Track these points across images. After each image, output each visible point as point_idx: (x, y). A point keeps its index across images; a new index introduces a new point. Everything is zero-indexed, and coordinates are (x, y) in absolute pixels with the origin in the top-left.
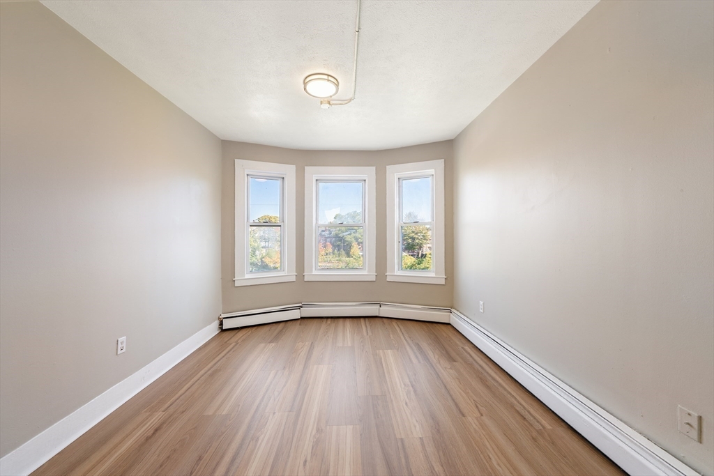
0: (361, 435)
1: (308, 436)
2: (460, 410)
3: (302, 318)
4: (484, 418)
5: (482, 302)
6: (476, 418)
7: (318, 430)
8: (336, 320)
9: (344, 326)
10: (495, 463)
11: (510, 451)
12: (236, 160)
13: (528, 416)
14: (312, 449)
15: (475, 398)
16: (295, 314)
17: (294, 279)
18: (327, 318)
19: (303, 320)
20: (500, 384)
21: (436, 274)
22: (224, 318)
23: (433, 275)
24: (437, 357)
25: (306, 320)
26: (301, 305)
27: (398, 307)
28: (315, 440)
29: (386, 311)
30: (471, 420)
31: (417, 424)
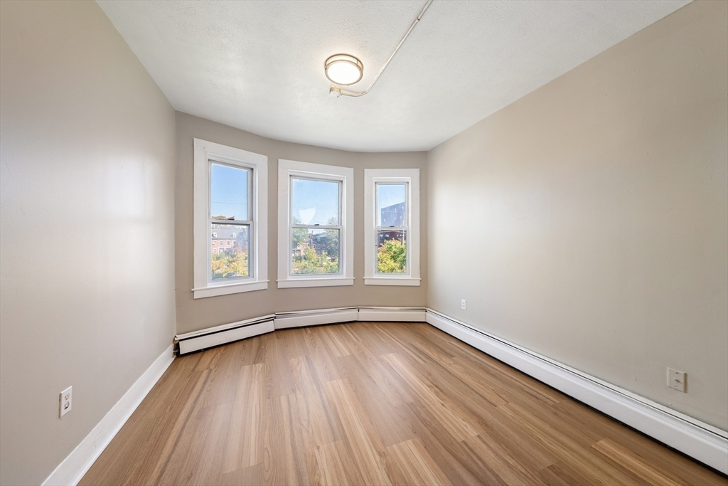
0: (425, 447)
1: (374, 463)
2: (489, 402)
3: (276, 330)
4: (510, 404)
5: (463, 301)
6: (505, 405)
7: (380, 454)
8: (316, 328)
9: (329, 335)
10: (546, 443)
11: (547, 428)
12: (195, 139)
13: (538, 395)
14: (389, 479)
15: (493, 388)
16: (269, 327)
17: (265, 286)
18: (305, 327)
19: (278, 333)
20: (500, 372)
21: (412, 276)
22: (181, 340)
23: (409, 277)
24: (436, 354)
25: (281, 332)
26: (274, 315)
27: (377, 310)
28: (385, 466)
29: (365, 315)
30: (502, 407)
31: (465, 423)
